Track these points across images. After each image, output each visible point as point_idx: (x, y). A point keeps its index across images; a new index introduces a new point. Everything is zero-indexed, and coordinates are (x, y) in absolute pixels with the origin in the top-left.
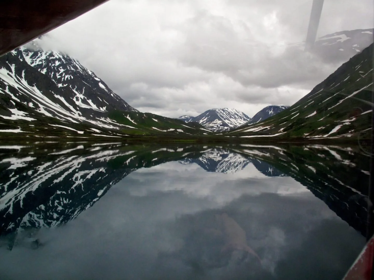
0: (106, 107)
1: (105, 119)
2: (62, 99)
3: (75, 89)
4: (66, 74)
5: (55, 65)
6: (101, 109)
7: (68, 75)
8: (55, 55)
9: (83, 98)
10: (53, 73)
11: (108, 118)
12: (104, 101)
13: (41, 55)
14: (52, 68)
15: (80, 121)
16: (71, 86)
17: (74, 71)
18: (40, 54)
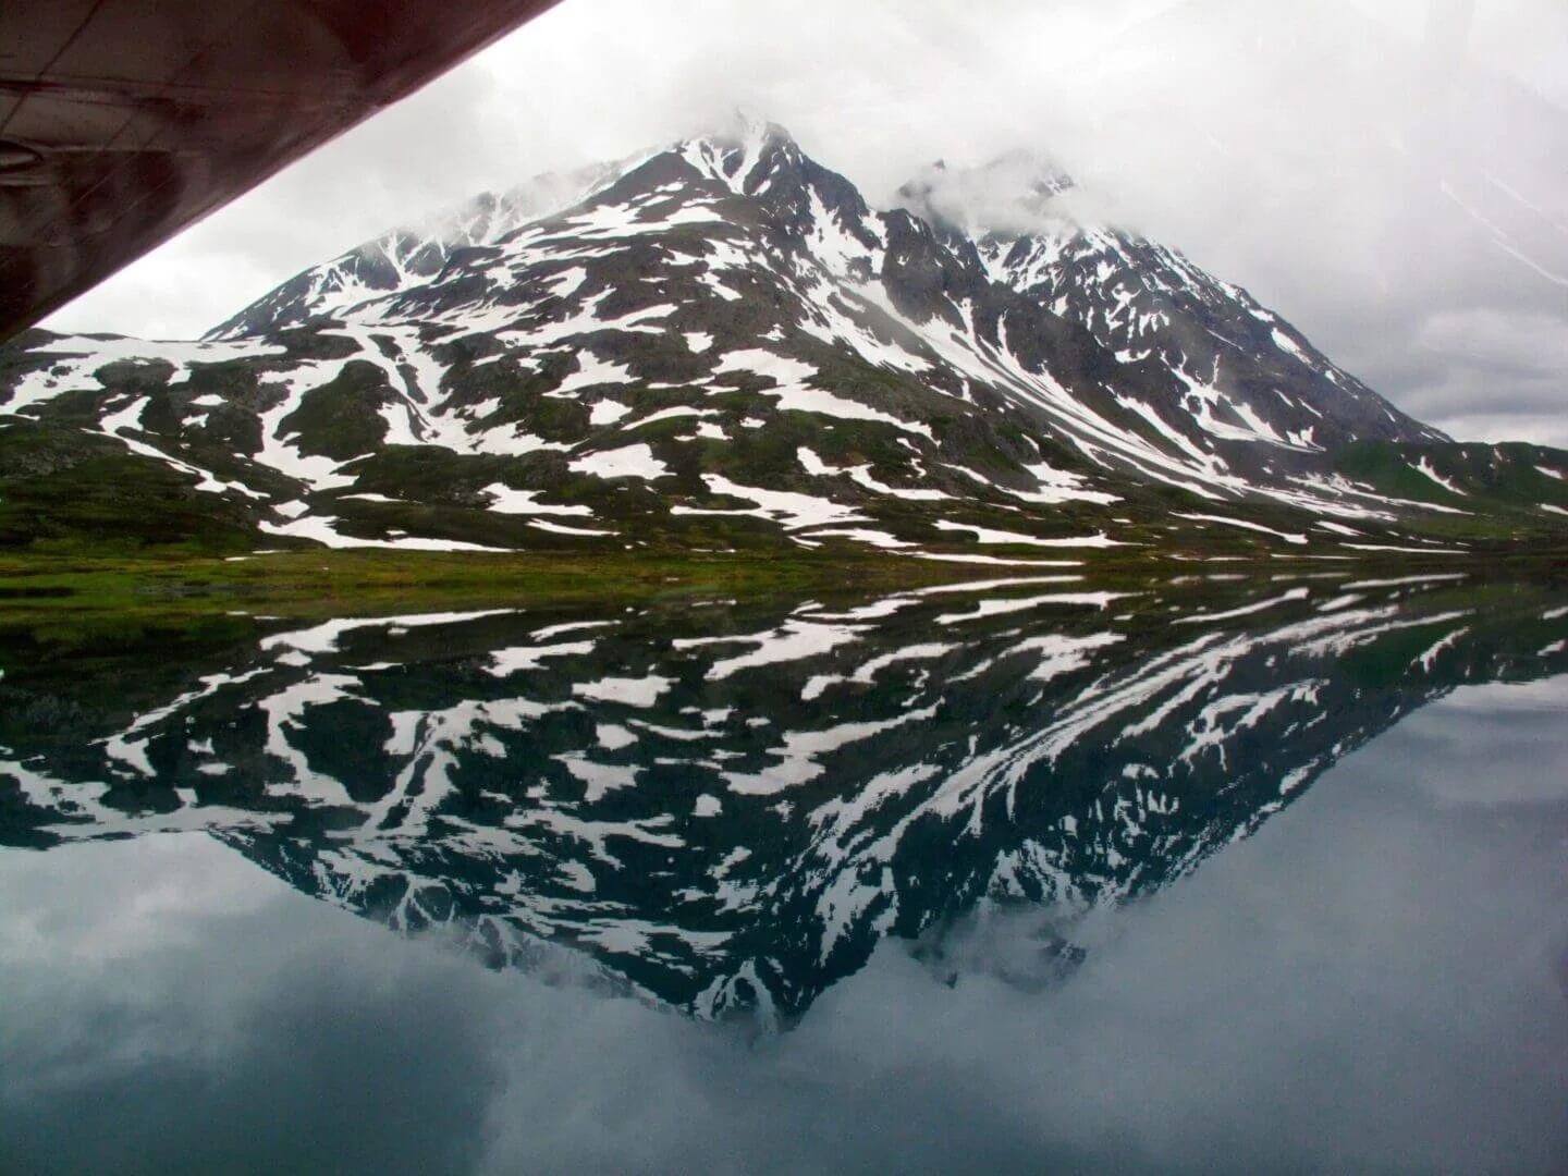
0: (1311, 429)
1: (1326, 482)
2: (1147, 412)
3: (1181, 366)
4: (1142, 311)
5: (1095, 282)
6: (1294, 438)
7: (1149, 315)
8: (1092, 240)
9: (1214, 400)
10: (1091, 313)
11: (1336, 475)
12: (1304, 404)
13: (1043, 249)
14: (1088, 292)
15: (1233, 494)
16: (1163, 355)
17: (1170, 293)
18: (1038, 245)
